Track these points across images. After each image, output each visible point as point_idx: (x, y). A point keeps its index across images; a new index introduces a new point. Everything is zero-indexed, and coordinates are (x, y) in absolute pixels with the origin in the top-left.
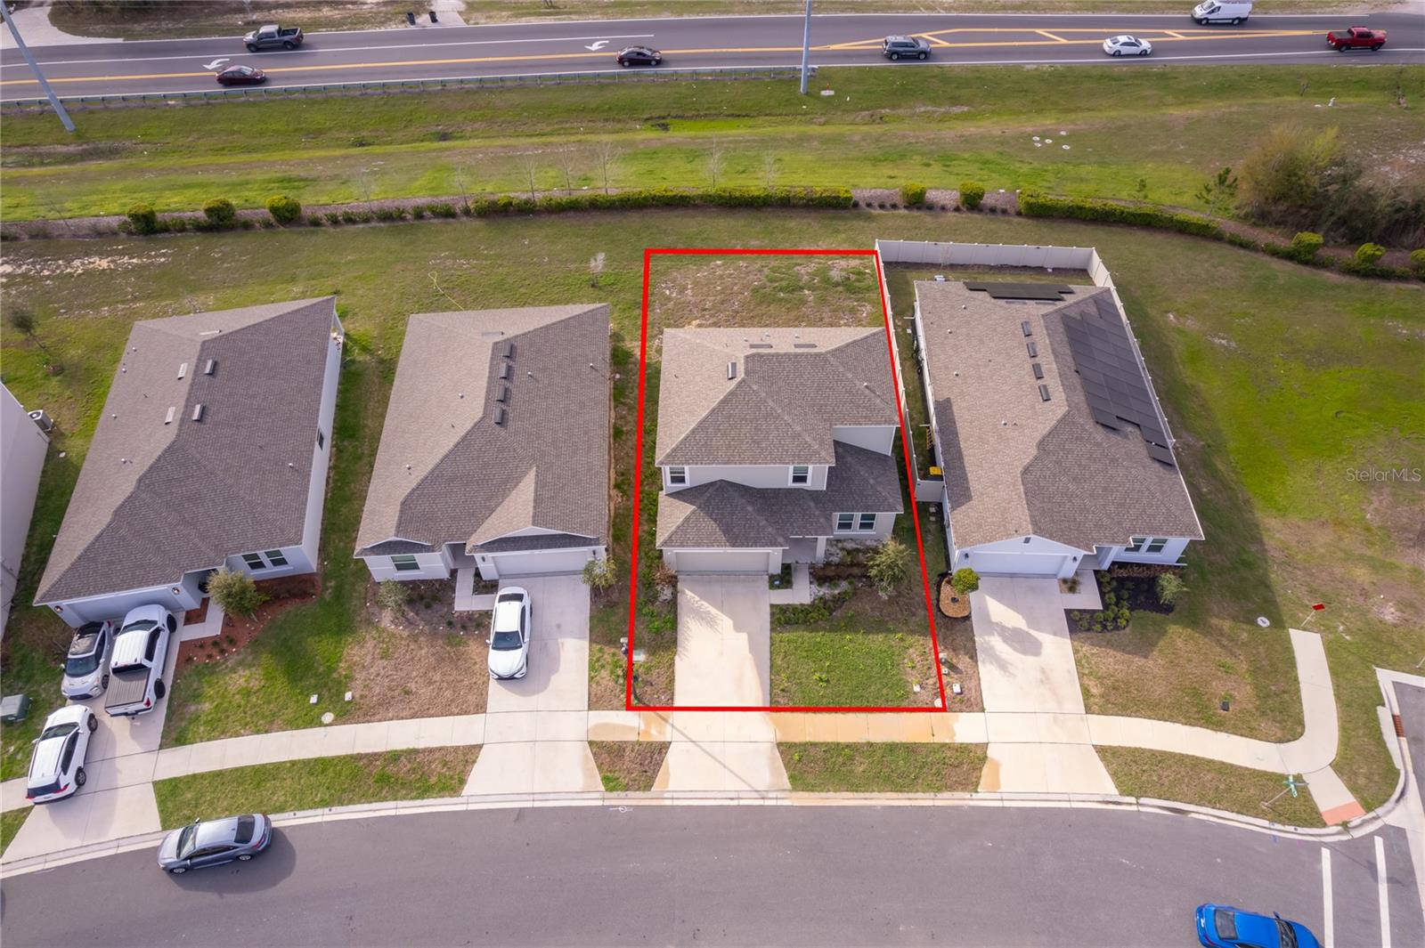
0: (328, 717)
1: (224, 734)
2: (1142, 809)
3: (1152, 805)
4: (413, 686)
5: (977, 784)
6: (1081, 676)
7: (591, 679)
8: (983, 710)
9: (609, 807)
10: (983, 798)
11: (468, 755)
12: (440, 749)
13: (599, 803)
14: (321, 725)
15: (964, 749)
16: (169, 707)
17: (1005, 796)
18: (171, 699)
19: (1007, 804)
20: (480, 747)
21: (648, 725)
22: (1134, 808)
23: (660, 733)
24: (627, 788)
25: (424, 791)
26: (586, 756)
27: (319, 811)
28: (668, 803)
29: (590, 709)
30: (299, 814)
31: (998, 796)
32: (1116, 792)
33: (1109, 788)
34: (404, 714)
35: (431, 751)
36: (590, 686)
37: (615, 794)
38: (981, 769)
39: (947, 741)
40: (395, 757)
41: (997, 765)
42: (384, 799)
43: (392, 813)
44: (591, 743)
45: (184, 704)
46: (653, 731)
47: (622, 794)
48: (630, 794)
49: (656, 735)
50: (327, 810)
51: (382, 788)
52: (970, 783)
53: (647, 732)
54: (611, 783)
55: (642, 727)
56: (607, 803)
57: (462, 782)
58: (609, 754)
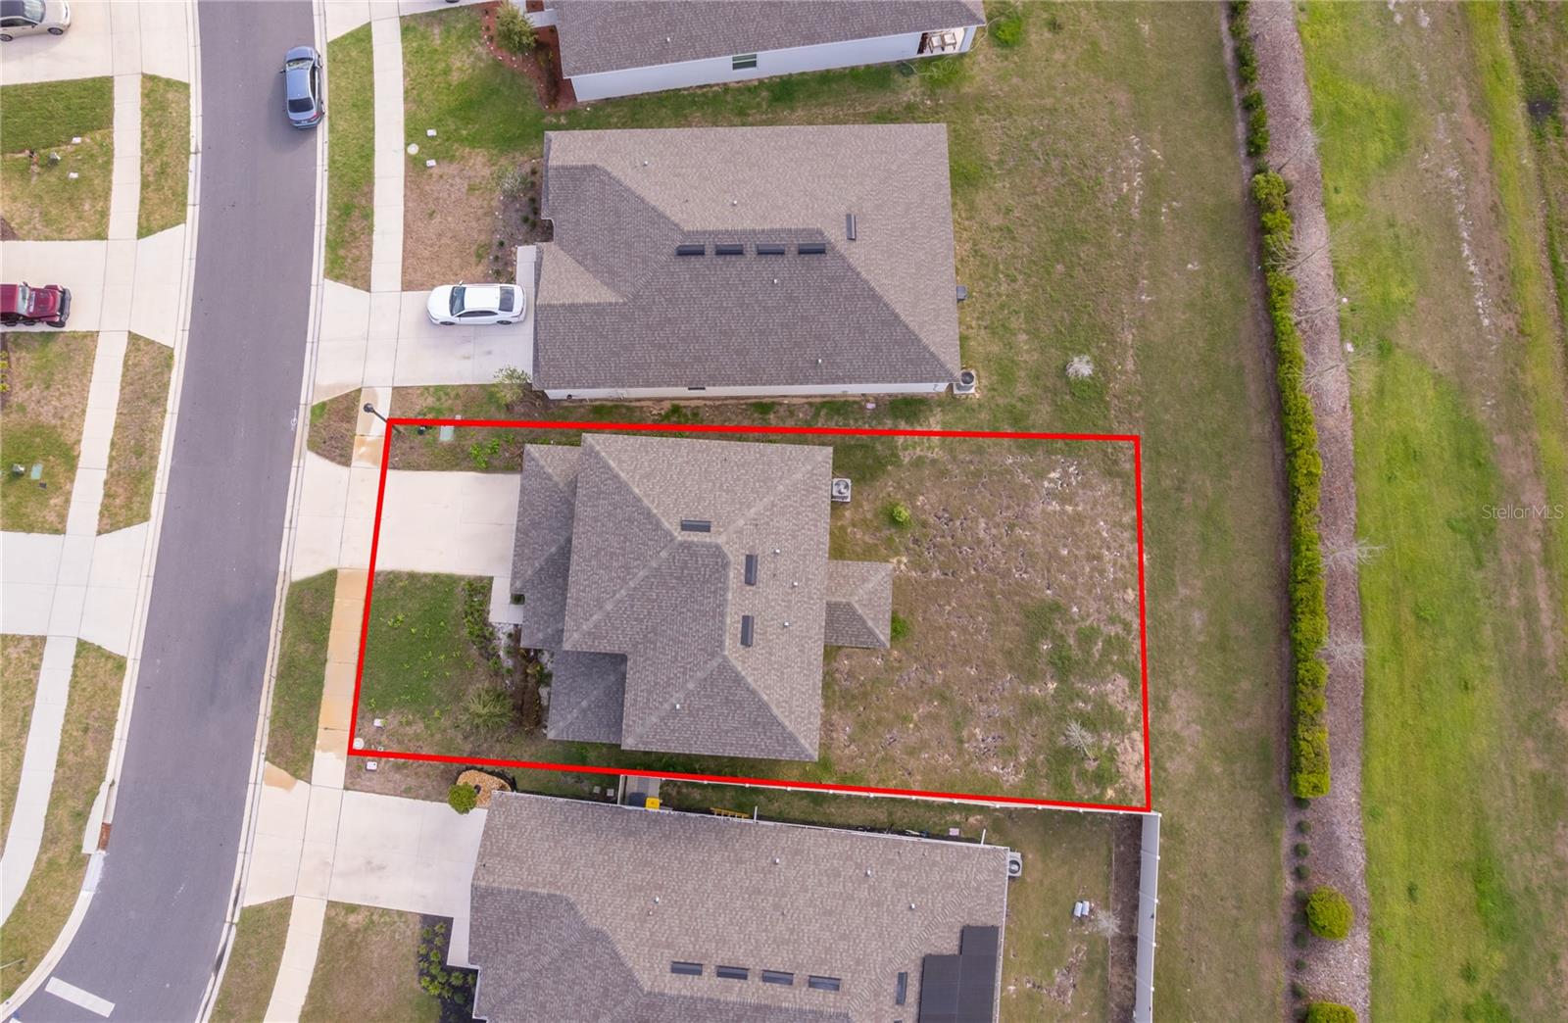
0: (414, 149)
1: (408, 63)
2: (226, 926)
3: (228, 937)
4: (438, 219)
5: (273, 763)
6: (371, 910)
7: (427, 388)
8: (346, 788)
9: (298, 409)
10: (259, 764)
11: (360, 278)
12: (371, 255)
13: (302, 401)
14: (407, 145)
15: (308, 758)
16: (440, 11)
17: (258, 787)
18: (447, 10)
19: (251, 787)
20: (369, 290)
21: (371, 444)
22: (228, 919)
23: (361, 456)
24: (312, 425)
25: (332, 246)
26: (347, 386)
27: (326, 162)
28: (295, 463)
29: (394, 388)
30: (326, 146)
31: (259, 781)
32: (246, 905)
33: (250, 899)
34: (410, 216)
35: (370, 247)
36: (419, 388)
37: (309, 414)
38: (286, 770)
39: (318, 742)
40: (368, 215)
41: (288, 787)
42: (329, 214)
43: (317, 222)
44: (359, 390)
45: (441, 21)
46: (363, 449)
47: (308, 422)
48: (307, 429)
49: (358, 451)
50: (326, 167)
51: (338, 209)
52: (275, 755)
53: (363, 443)
54: (320, 410)
55: (369, 439)
56: (302, 407)
57: (337, 278)
58: (347, 408)
